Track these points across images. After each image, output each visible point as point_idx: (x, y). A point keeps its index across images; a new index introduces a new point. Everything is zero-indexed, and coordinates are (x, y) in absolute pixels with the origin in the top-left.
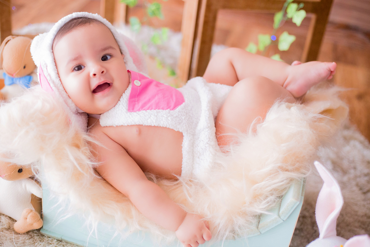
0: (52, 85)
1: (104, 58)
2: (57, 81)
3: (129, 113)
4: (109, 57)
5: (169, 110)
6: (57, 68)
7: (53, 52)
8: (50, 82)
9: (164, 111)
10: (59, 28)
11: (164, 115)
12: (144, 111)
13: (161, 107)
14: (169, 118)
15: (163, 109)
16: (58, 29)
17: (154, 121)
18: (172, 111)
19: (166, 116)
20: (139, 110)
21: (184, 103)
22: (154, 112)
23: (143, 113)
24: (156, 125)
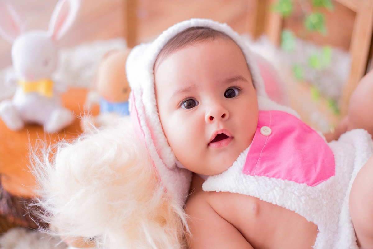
0: (143, 123)
1: (230, 93)
2: (153, 118)
3: (242, 175)
4: (237, 92)
5: (305, 184)
6: (156, 97)
7: (154, 73)
8: (141, 118)
9: (297, 185)
10: (168, 39)
11: (296, 192)
12: (267, 178)
13: (294, 177)
14: (303, 199)
15: (296, 181)
16: (167, 41)
17: (278, 198)
18: (310, 188)
19: (297, 194)
20: (259, 175)
21: (332, 178)
22: (281, 182)
23: (263, 179)
24: (279, 204)
